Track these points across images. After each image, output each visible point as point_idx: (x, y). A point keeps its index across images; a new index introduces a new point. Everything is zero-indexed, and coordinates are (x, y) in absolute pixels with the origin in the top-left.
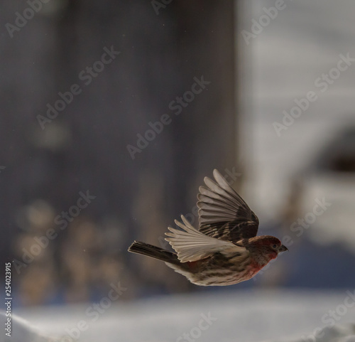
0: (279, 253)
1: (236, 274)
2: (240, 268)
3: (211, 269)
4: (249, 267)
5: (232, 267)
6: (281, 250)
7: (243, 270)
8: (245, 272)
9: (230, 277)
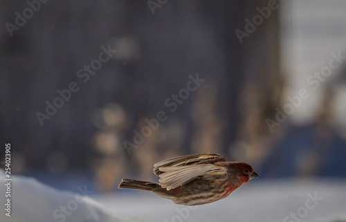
0: (251, 179)
1: (217, 195)
2: (221, 190)
3: (195, 193)
4: (227, 189)
5: (213, 190)
6: (252, 175)
7: (223, 191)
8: (224, 193)
9: (212, 198)
